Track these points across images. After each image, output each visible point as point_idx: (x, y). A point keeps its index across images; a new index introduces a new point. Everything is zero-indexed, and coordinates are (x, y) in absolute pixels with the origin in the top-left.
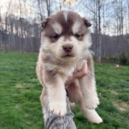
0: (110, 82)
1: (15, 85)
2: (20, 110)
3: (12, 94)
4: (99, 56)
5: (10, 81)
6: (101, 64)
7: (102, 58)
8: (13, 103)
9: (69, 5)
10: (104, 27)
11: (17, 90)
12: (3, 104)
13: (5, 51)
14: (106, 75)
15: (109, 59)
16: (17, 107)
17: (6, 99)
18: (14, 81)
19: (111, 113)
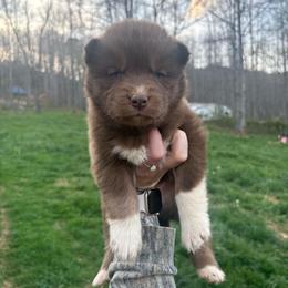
0: (262, 175)
1: (54, 182)
2: (64, 233)
3: (48, 201)
4: (241, 117)
5: (45, 172)
6: (247, 137)
7: (248, 124)
8: (48, 220)
9: (173, 10)
10: (253, 53)
11: (58, 192)
12: (28, 220)
13: (35, 108)
14: (254, 161)
15: (265, 125)
16: (57, 226)
17: (35, 211)
18: (53, 173)
19: (260, 245)
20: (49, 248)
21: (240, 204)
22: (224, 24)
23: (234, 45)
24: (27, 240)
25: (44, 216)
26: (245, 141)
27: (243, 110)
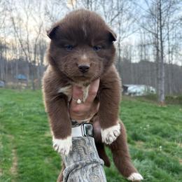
20: (42, 174)
21: (162, 148)
22: (151, 34)
23: (157, 47)
24: (28, 169)
25: (39, 155)
26: (164, 109)
27: (163, 89)
